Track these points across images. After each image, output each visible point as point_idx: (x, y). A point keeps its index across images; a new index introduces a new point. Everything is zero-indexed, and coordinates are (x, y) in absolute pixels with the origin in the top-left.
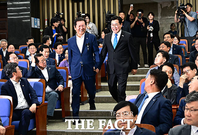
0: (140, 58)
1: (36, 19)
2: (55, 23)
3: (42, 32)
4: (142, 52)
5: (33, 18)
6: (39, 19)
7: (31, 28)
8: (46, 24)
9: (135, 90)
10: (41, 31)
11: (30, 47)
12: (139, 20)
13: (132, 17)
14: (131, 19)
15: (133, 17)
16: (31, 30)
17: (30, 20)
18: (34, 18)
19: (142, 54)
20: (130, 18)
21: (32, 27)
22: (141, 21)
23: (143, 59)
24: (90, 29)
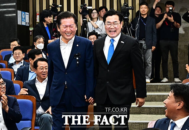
0: (169, 70)
1: (23, 13)
2: (47, 17)
3: (31, 31)
4: (171, 62)
5: (19, 12)
6: (28, 13)
7: (16, 25)
8: (38, 21)
9: (160, 114)
10: (31, 29)
11: (15, 52)
12: (169, 18)
13: (158, 12)
14: (157, 15)
15: (160, 12)
16: (16, 27)
17: (15, 15)
18: (21, 12)
19: (172, 64)
20: (156, 12)
21: (18, 24)
22: (171, 19)
23: (172, 70)
24: (98, 28)
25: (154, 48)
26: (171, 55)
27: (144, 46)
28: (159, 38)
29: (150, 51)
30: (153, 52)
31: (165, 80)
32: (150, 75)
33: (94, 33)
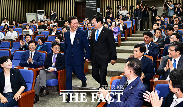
1: (99, 9)
10: (101, 14)
17: (96, 9)
21: (97, 12)
24: (122, 13)
25: (141, 19)
26: (147, 22)
27: (138, 19)
28: (143, 16)
29: (140, 20)
30: (141, 21)
31: (144, 30)
32: (139, 28)
33: (121, 15)
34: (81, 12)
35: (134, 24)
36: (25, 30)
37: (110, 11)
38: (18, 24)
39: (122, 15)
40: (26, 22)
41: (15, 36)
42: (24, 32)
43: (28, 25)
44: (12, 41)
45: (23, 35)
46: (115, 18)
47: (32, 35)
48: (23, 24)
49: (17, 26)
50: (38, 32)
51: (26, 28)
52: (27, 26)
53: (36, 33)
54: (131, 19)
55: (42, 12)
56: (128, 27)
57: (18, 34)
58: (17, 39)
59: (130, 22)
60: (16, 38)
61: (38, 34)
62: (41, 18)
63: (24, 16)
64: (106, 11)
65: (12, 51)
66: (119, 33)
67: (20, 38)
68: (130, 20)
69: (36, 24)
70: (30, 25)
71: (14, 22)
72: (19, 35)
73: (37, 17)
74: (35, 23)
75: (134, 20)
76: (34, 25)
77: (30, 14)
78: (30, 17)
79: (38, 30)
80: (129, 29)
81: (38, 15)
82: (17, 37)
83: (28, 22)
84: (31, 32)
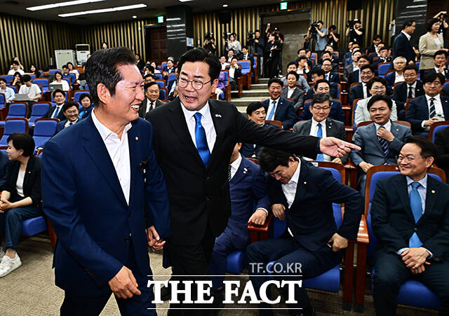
1: (190, 39)
5: (187, 39)
6: (193, 39)
21: (187, 46)
34: (159, 46)
35: (255, 66)
36: (55, 83)
37: (211, 44)
38: (41, 71)
39: (234, 51)
40: (56, 68)
41: (37, 95)
42: (52, 86)
43: (60, 74)
44: (31, 103)
45: (51, 92)
46: (222, 56)
47: (67, 92)
48: (50, 70)
49: (38, 75)
50: (79, 85)
51: (56, 79)
52: (58, 74)
53: (75, 87)
54: (250, 58)
55: (85, 49)
56: (244, 72)
57: (41, 90)
58: (40, 100)
59: (247, 63)
60: (37, 97)
61: (79, 89)
62: (83, 58)
63: (51, 57)
64: (204, 44)
65: (30, 121)
66: (227, 83)
67: (46, 97)
68: (248, 59)
69: (75, 71)
70: (62, 73)
71: (33, 68)
72: (44, 91)
73: (76, 58)
74: (74, 68)
75: (255, 58)
76: (70, 72)
77: (61, 51)
78: (63, 57)
79: (78, 82)
80: (246, 76)
81: (78, 53)
82: (40, 96)
83: (59, 67)
84: (66, 86)
